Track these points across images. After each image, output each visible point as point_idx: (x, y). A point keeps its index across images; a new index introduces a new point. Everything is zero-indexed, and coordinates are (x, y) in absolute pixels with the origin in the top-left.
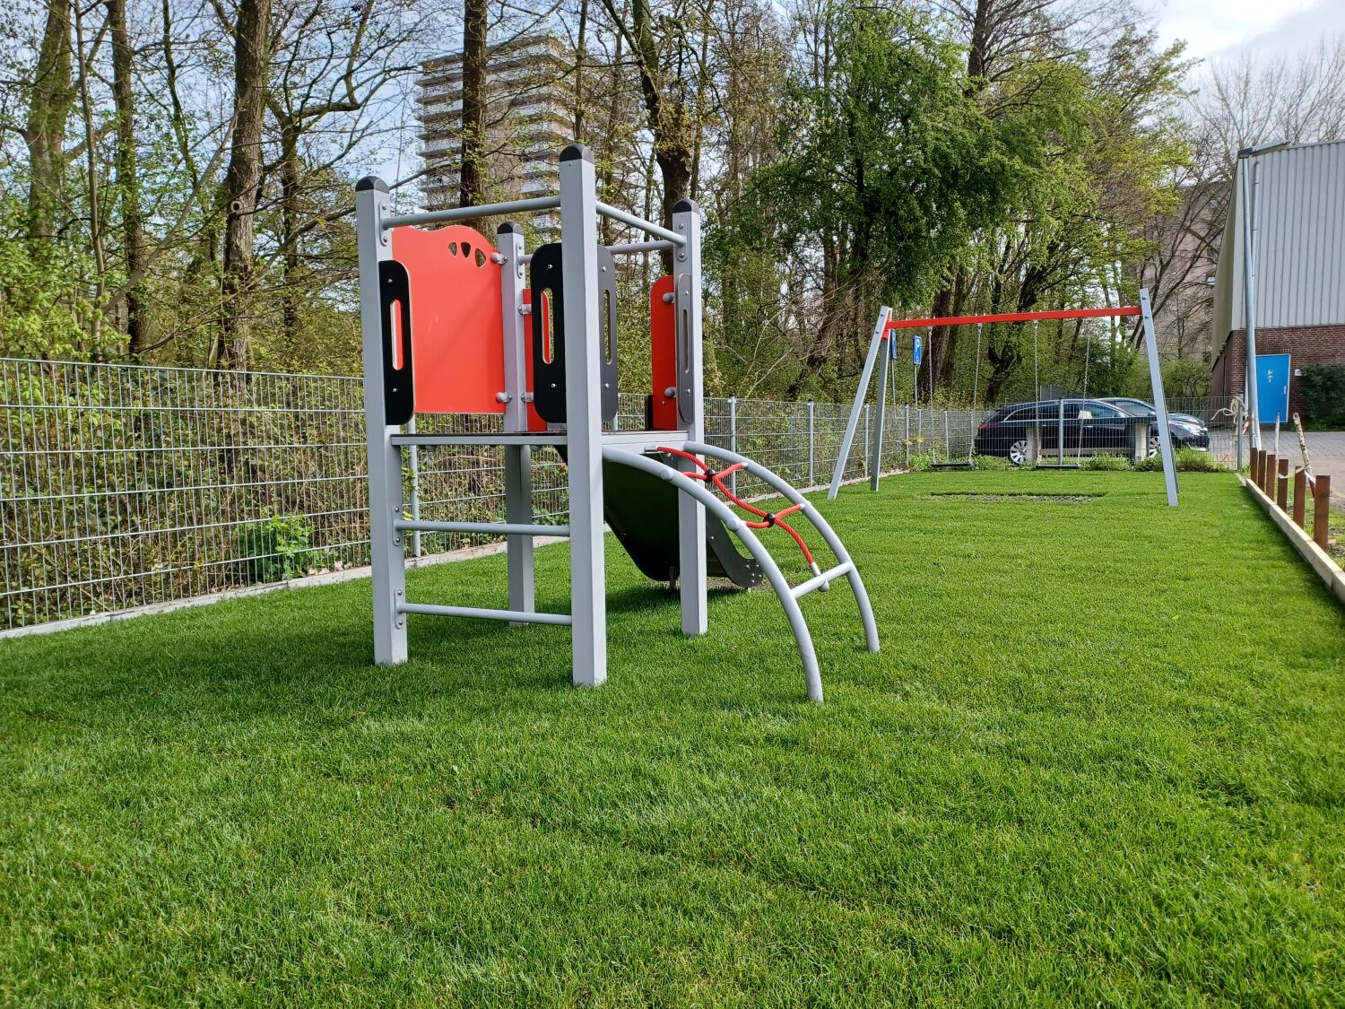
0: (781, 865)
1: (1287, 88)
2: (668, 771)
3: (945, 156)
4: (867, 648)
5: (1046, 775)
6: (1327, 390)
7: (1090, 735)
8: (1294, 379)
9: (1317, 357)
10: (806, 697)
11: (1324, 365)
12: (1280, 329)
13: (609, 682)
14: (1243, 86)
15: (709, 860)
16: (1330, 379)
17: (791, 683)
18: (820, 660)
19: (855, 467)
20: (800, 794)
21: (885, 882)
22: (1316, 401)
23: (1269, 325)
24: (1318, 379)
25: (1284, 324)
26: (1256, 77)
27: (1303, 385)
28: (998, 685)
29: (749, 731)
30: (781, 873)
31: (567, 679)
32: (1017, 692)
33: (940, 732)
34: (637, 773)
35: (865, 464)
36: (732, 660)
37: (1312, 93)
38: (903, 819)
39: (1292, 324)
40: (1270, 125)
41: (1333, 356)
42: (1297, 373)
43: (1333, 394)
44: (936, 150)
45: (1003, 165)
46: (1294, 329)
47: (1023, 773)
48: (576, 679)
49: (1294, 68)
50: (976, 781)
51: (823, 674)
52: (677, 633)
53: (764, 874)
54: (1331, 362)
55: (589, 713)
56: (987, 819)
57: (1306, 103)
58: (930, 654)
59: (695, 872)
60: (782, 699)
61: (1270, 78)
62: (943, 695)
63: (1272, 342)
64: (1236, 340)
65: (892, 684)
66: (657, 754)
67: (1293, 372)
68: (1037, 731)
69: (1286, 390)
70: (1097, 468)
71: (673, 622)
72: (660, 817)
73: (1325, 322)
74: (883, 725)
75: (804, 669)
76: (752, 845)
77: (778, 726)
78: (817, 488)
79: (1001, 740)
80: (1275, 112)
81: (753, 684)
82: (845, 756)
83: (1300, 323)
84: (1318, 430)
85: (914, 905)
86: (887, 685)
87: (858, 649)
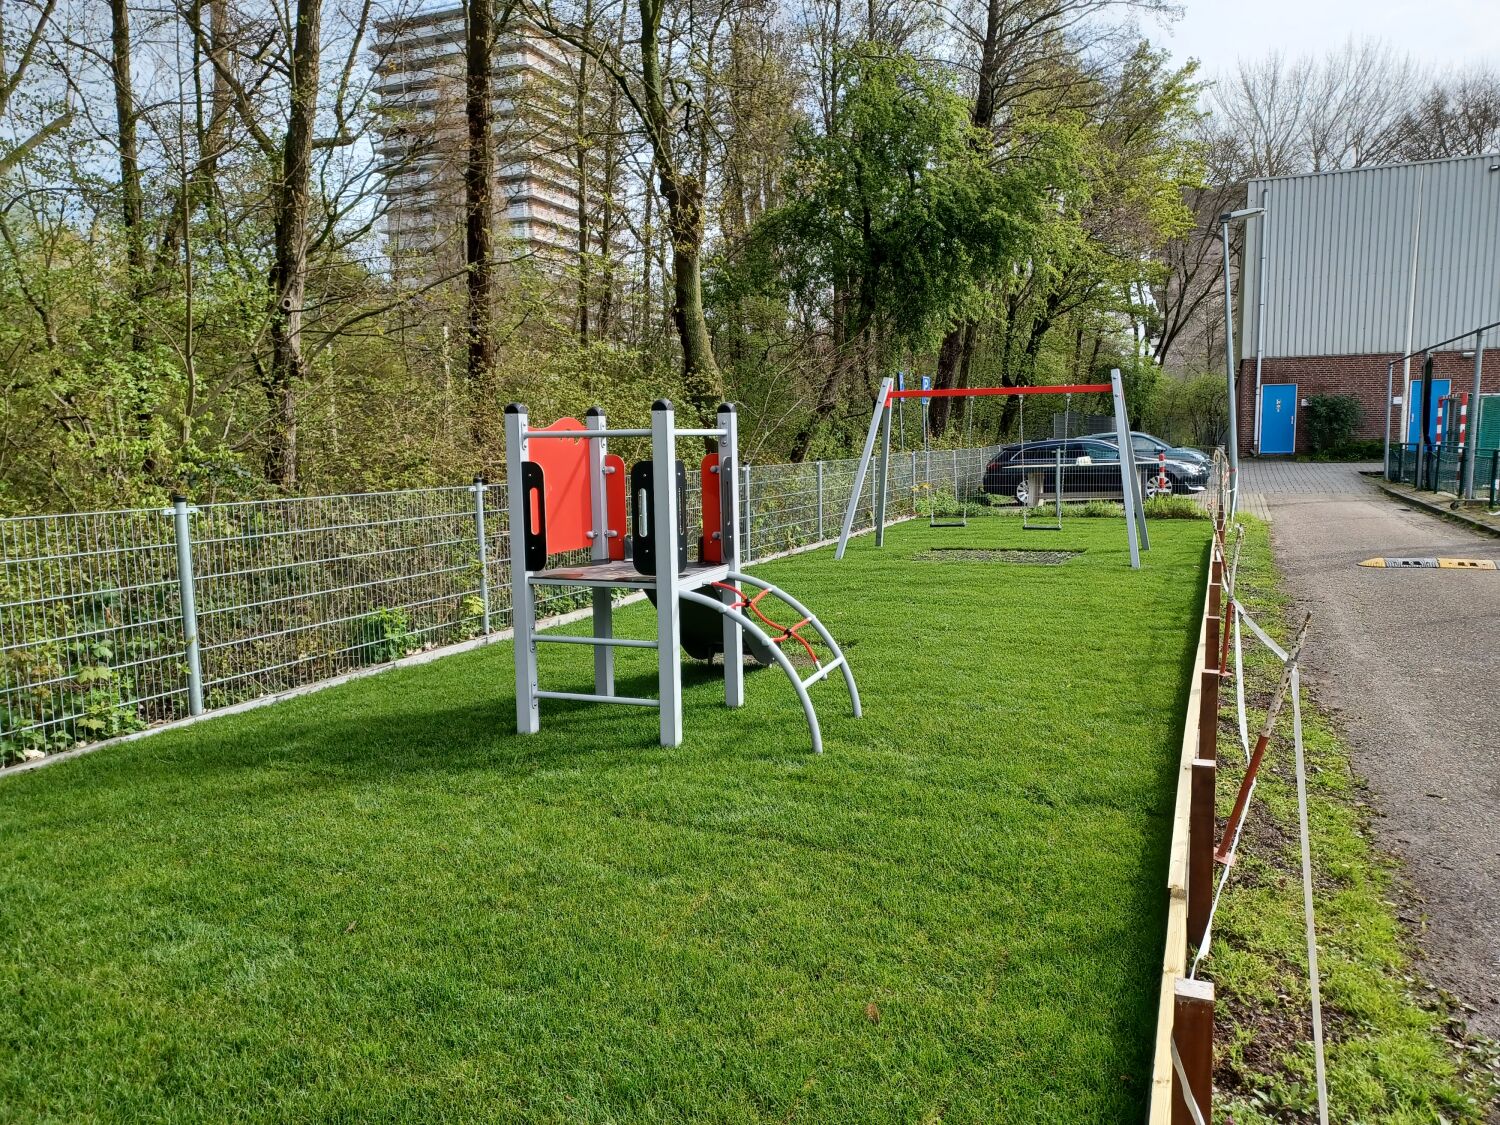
0: (798, 837)
1: (1315, 87)
2: (735, 795)
3: (948, 210)
4: (853, 715)
5: (942, 791)
6: (1330, 420)
7: (972, 767)
8: (1302, 409)
9: (1322, 388)
10: (812, 750)
11: (1328, 395)
12: (1288, 359)
13: (684, 743)
14: (1270, 85)
15: (762, 836)
16: (1333, 410)
17: (805, 743)
18: (821, 724)
19: (863, 518)
20: (808, 805)
21: (848, 841)
22: (1320, 432)
23: (1277, 355)
24: (1323, 410)
25: (1291, 354)
26: (1284, 75)
27: (1308, 414)
28: (931, 739)
29: (779, 771)
30: (798, 839)
31: (656, 742)
32: (941, 743)
33: (890, 770)
34: (717, 797)
35: (873, 517)
36: (763, 725)
37: (1339, 94)
38: (859, 815)
39: (1299, 354)
40: (1297, 127)
41: (1336, 386)
42: (1304, 403)
43: (1335, 426)
44: (940, 203)
45: (1003, 220)
46: (1301, 359)
47: (930, 791)
48: (663, 741)
49: (1322, 67)
50: (903, 795)
51: (823, 734)
52: (722, 705)
53: (790, 841)
54: (1334, 392)
55: (679, 763)
56: (905, 813)
57: (1333, 107)
58: (893, 718)
59: (753, 842)
60: (797, 752)
61: (1298, 80)
62: (899, 747)
63: (1279, 372)
64: (1247, 369)
65: (866, 740)
66: (727, 787)
67: (1299, 402)
68: (944, 768)
69: (1294, 420)
70: (1091, 514)
71: (720, 696)
72: (734, 818)
73: (1329, 353)
74: (856, 766)
75: (810, 730)
76: (784, 828)
77: (796, 769)
78: (827, 542)
79: (923, 773)
80: (1302, 113)
81: (779, 742)
82: (831, 784)
83: (1306, 354)
84: (1322, 461)
85: (860, 851)
86: (862, 740)
87: (848, 716)
